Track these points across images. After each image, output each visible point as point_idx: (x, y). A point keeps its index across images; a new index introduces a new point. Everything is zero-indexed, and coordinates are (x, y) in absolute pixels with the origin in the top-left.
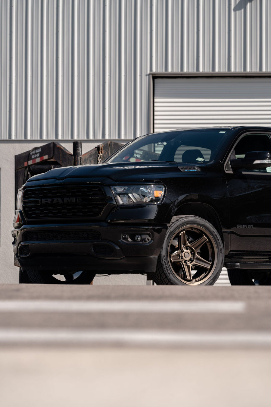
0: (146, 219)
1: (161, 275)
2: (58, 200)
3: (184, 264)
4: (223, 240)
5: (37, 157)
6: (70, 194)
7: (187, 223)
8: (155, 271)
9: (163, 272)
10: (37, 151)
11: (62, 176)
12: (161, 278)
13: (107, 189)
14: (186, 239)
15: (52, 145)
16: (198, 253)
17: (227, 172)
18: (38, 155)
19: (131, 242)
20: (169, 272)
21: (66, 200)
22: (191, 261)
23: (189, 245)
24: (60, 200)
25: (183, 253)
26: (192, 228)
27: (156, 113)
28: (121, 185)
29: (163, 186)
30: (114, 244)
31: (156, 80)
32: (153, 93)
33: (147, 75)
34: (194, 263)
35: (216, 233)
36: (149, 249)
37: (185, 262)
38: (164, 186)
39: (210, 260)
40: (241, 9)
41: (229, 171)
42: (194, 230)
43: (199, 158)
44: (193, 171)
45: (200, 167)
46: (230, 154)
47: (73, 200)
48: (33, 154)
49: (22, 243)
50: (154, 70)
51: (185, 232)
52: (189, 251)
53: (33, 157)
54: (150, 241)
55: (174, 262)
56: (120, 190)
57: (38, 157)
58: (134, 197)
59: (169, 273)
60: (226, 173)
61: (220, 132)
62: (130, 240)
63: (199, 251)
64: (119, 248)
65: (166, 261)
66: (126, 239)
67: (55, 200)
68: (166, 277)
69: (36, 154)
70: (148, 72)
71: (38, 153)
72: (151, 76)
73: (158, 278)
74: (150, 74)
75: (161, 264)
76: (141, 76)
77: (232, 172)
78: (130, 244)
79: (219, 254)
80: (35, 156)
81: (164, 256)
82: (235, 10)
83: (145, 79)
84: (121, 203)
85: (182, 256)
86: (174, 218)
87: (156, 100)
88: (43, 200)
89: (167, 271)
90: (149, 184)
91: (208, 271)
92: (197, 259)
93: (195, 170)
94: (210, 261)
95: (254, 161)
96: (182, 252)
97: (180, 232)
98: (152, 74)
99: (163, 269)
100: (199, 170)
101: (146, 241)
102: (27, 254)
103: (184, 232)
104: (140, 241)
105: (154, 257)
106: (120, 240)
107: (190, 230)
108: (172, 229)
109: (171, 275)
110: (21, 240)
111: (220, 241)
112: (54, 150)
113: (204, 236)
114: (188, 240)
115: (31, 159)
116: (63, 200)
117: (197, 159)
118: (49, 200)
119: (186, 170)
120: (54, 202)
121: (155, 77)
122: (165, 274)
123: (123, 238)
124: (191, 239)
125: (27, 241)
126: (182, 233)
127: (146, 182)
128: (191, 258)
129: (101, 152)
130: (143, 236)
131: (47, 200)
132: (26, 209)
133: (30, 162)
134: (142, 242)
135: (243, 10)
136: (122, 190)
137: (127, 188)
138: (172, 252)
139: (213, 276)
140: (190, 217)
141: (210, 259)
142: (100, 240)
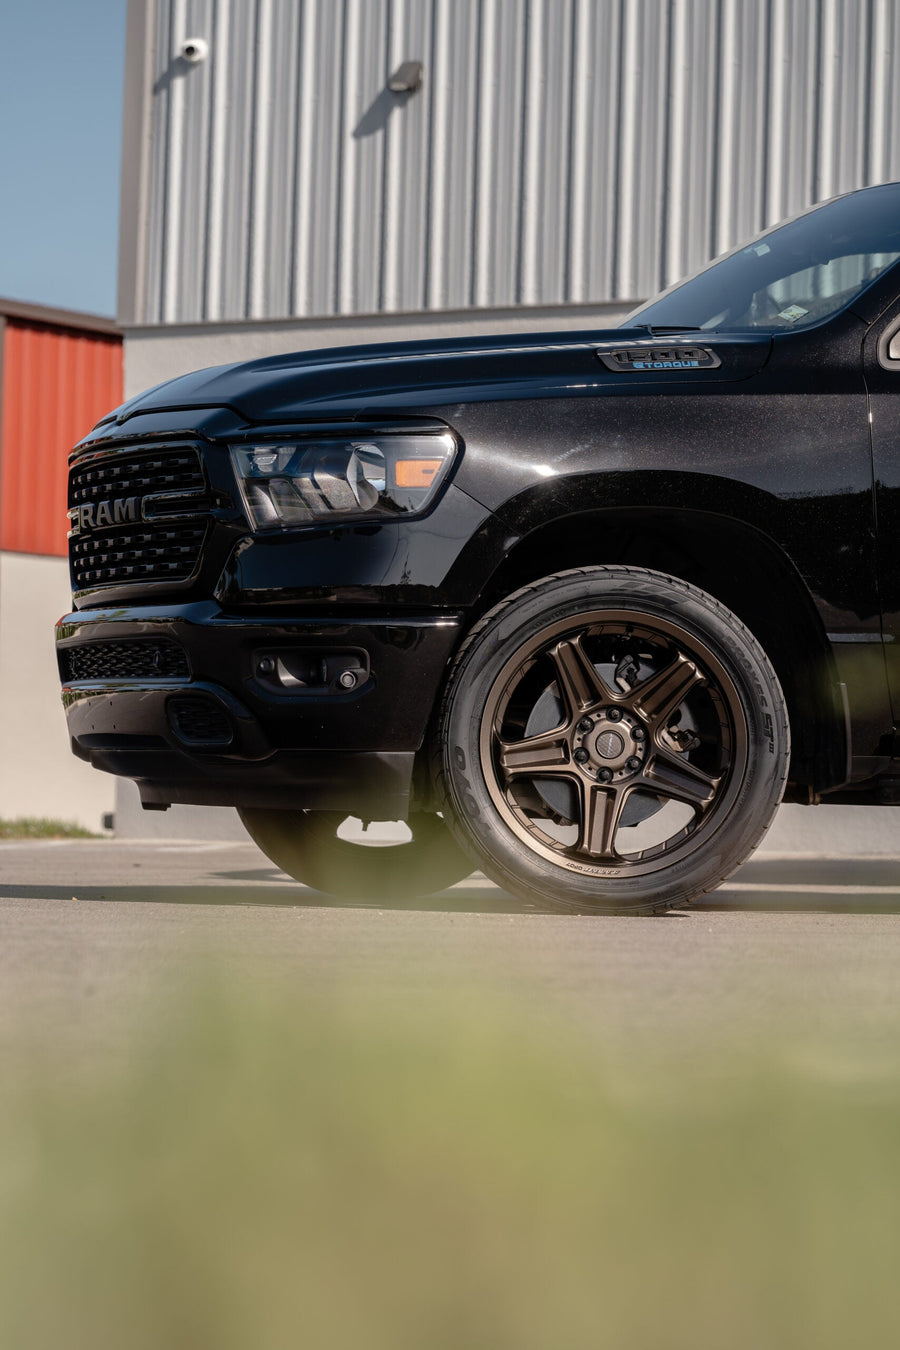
0: (368, 588)
2: (103, 510)
7: (586, 600)
22: (634, 769)
24: (107, 511)
29: (450, 440)
30: (231, 699)
37: (602, 774)
38: (456, 438)
44: (680, 366)
51: (575, 641)
54: (361, 682)
56: (265, 460)
62: (287, 679)
66: (273, 677)
67: (100, 508)
90: (385, 430)
93: (693, 365)
96: (585, 728)
97: (552, 643)
100: (716, 362)
103: (571, 645)
106: (249, 682)
113: (682, 659)
116: (112, 510)
118: (90, 513)
119: (638, 365)
128: (633, 758)
131: (87, 512)
134: (330, 686)
136: (272, 461)
137: (290, 452)
140: (606, 575)
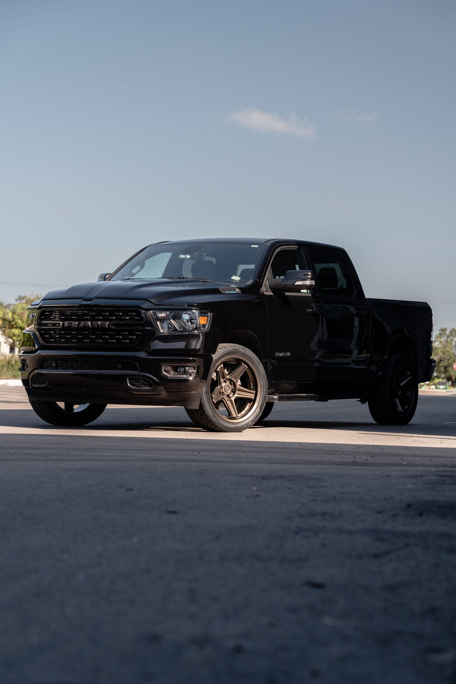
1: (201, 415)
2: (86, 324)
3: (226, 399)
12: (201, 418)
16: (238, 383)
17: (266, 294)
21: (96, 324)
23: (227, 376)
24: (89, 324)
25: (223, 389)
26: (230, 359)
34: (236, 395)
37: (227, 396)
41: (269, 293)
43: (234, 276)
44: (234, 292)
45: (240, 288)
46: (267, 272)
47: (106, 324)
51: (222, 366)
52: (228, 383)
56: (162, 315)
61: (252, 246)
63: (239, 380)
66: (169, 373)
73: (197, 417)
77: (272, 294)
85: (223, 393)
86: (220, 345)
91: (253, 401)
92: (240, 390)
93: (236, 292)
96: (222, 387)
97: (218, 367)
100: (240, 291)
107: (228, 361)
113: (244, 364)
117: (232, 278)
119: (227, 292)
120: (80, 326)
126: (220, 367)
128: (232, 389)
136: (164, 315)
137: (168, 313)
138: (212, 391)
141: (253, 387)
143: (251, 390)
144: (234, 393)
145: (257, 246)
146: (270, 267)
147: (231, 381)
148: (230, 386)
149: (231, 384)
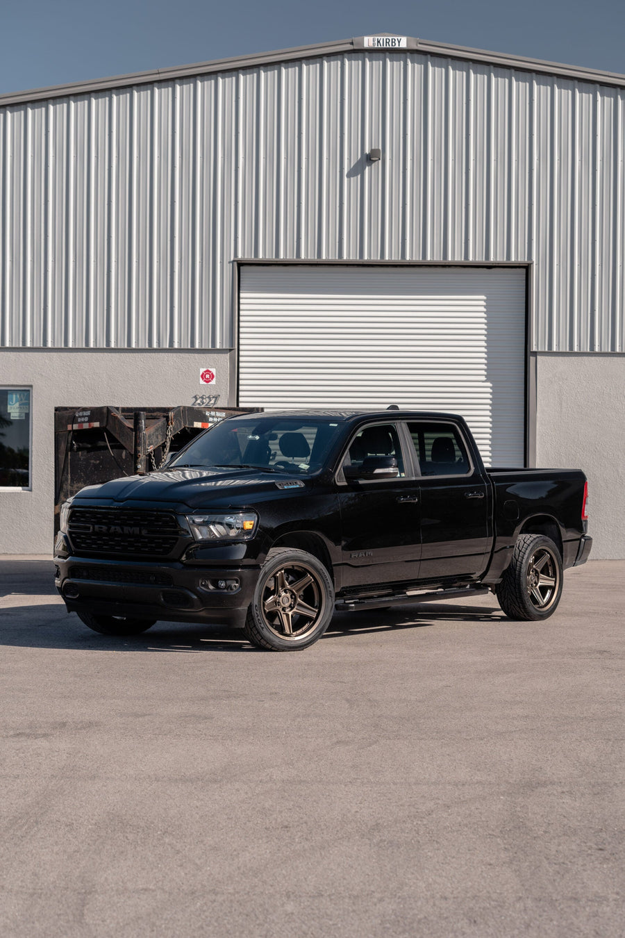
1: (251, 630)
2: (115, 529)
3: (282, 612)
4: (332, 576)
5: (84, 422)
6: (132, 522)
7: (287, 559)
8: (244, 627)
9: (255, 626)
10: (85, 414)
11: (121, 497)
13: (180, 519)
14: (285, 578)
15: (105, 411)
16: (300, 597)
17: (338, 484)
18: (86, 419)
19: (214, 589)
20: (262, 625)
21: (127, 530)
22: (291, 607)
23: (289, 587)
24: (118, 529)
25: (281, 599)
26: (293, 566)
27: (241, 313)
28: (199, 514)
29: (255, 515)
30: (189, 593)
31: (241, 268)
32: (238, 286)
33: (230, 262)
34: (295, 610)
35: (324, 571)
36: (237, 599)
37: (284, 609)
38: (257, 514)
39: (316, 605)
40: (357, 175)
41: (342, 483)
42: (295, 568)
43: (302, 465)
44: (295, 487)
45: (304, 481)
46: (343, 458)
47: (137, 530)
48: (80, 417)
49: (67, 579)
50: (240, 256)
51: (283, 571)
52: (289, 595)
53: (79, 420)
54: (237, 587)
55: (269, 612)
56: (198, 520)
57: (86, 422)
58: (217, 531)
59: (263, 628)
60: (338, 486)
61: (331, 425)
62: (211, 587)
63: (301, 593)
64: (195, 597)
65: (258, 612)
66: (206, 586)
67: (113, 528)
68: (259, 632)
69: (83, 416)
70: (232, 259)
71: (86, 416)
72: (236, 264)
73: (247, 632)
74: (234, 261)
75: (252, 615)
76: (222, 262)
77: (345, 484)
78: (211, 593)
79: (328, 598)
80: (83, 419)
81: (256, 606)
82: (349, 176)
83: (228, 268)
84: (200, 537)
85: (279, 602)
87: (242, 295)
88: (96, 526)
89: (259, 625)
90: (236, 512)
91: (313, 621)
92: (300, 605)
93: (298, 486)
94: (316, 607)
95: (374, 470)
96: (280, 596)
97: (277, 573)
98: (237, 261)
99: (254, 621)
100: (303, 485)
101: (232, 589)
102: (74, 595)
104: (224, 589)
105: (243, 608)
106: (198, 588)
107: (291, 567)
108: (266, 569)
109: (264, 629)
110: (67, 576)
111: (330, 581)
112: (107, 417)
113: (309, 575)
114: (287, 579)
115: (77, 422)
116: (123, 530)
117: (300, 467)
118: (104, 528)
119: (286, 487)
120: (111, 531)
121: (241, 264)
122: (257, 629)
123: (203, 585)
124: (291, 578)
125: (75, 578)
126: (280, 572)
127: (234, 510)
128: (291, 604)
129: (172, 423)
130: (228, 582)
131: (102, 528)
132: (73, 535)
133: (76, 427)
134: (227, 589)
135: (359, 176)
136: (202, 520)
138: (266, 598)
139: (320, 627)
141: (316, 603)
142: (172, 586)
143: (313, 607)
144: (292, 608)
145: (336, 425)
146: (347, 450)
147: (293, 594)
148: (290, 599)
149: (292, 598)
